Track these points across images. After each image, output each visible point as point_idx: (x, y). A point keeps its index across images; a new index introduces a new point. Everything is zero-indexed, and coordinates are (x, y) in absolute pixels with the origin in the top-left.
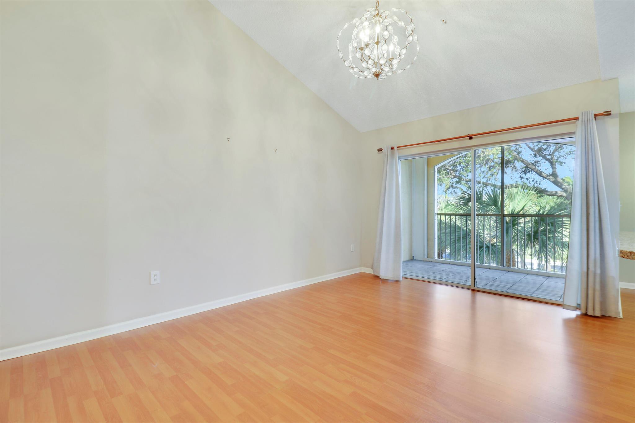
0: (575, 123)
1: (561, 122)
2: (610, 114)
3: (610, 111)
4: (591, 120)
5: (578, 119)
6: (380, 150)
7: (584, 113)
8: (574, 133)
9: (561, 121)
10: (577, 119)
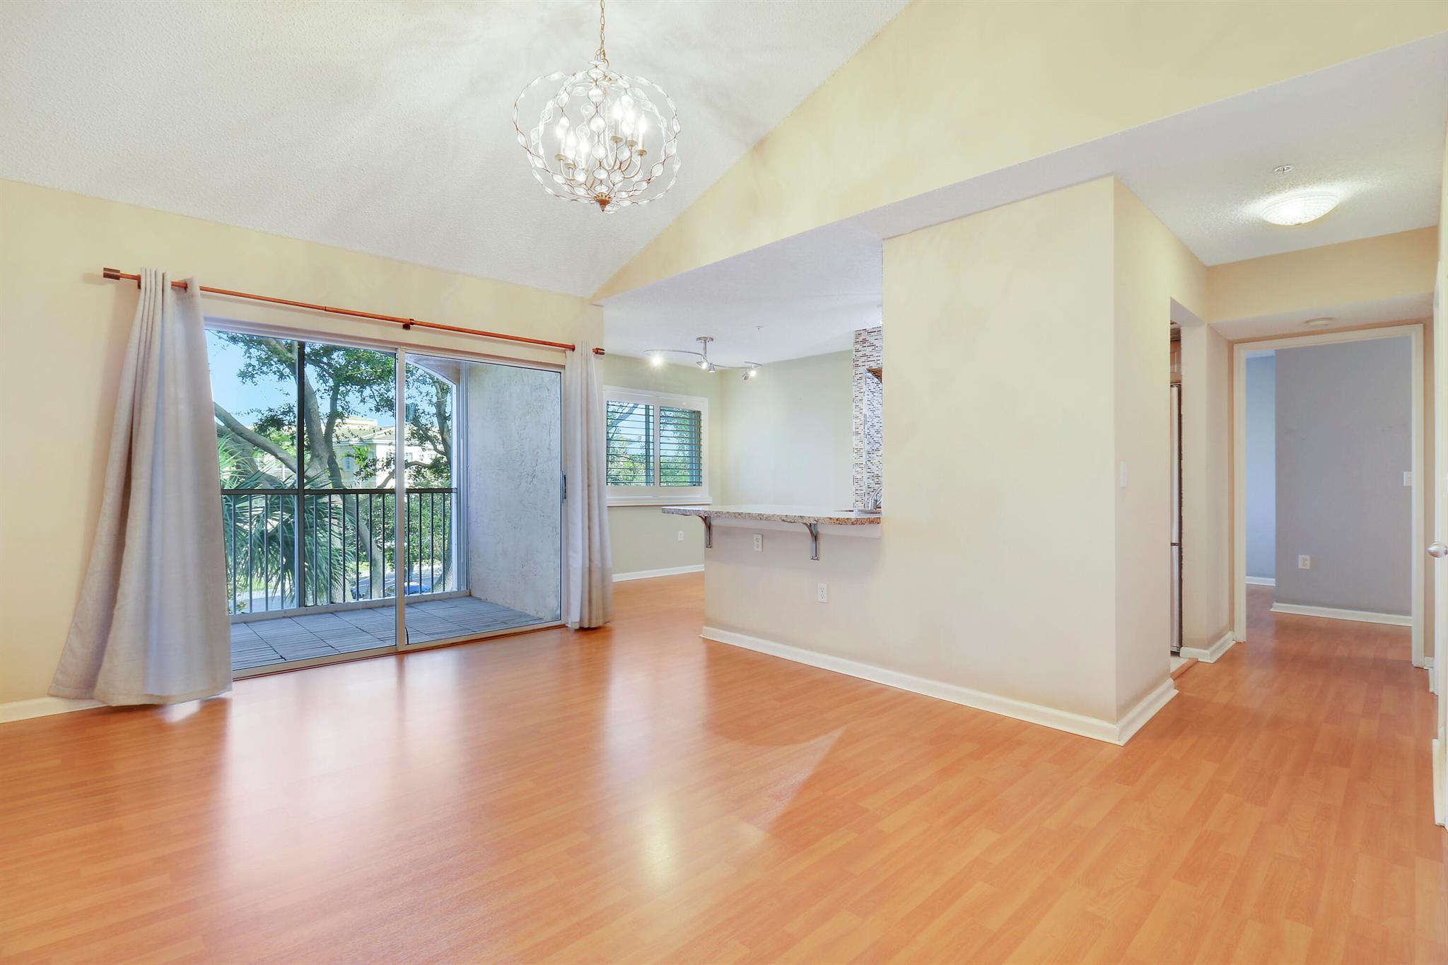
0: (564, 352)
2: (604, 353)
3: (603, 350)
4: (589, 355)
5: (573, 349)
6: (111, 275)
7: (582, 342)
8: (563, 367)
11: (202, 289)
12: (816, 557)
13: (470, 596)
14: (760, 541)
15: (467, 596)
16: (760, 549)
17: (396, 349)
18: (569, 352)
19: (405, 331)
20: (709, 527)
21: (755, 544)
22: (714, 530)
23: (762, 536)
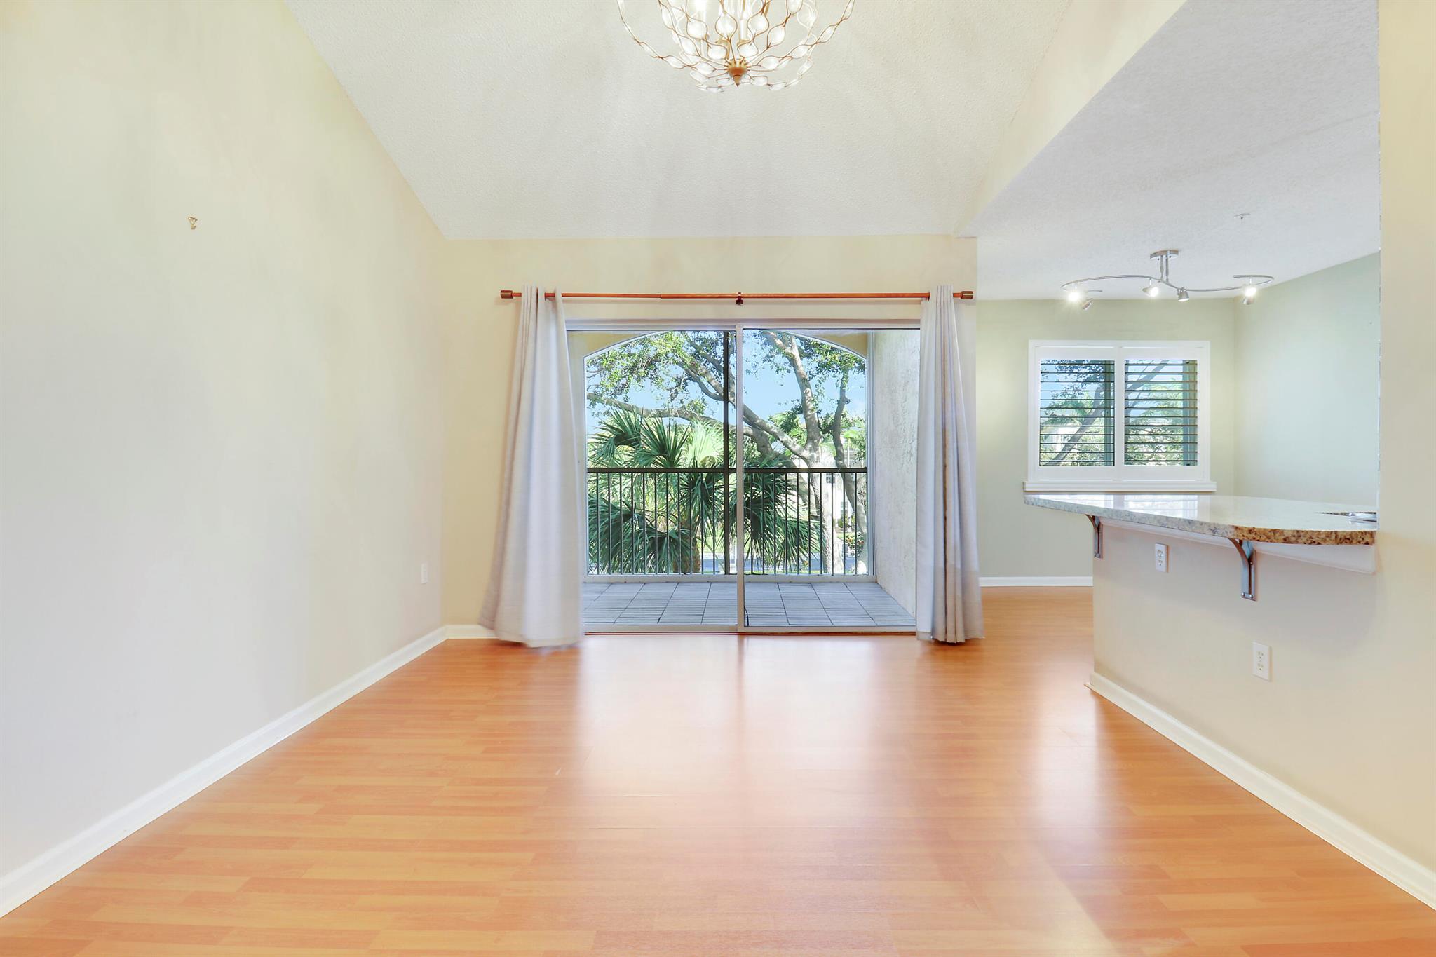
0: (919, 303)
1: (903, 297)
2: (971, 297)
3: (972, 292)
4: (949, 302)
5: (929, 297)
6: (507, 295)
7: (939, 287)
8: (918, 321)
9: (897, 296)
10: (927, 297)
11: (563, 295)
12: (1251, 591)
13: (876, 582)
14: (1164, 555)
15: (873, 582)
16: (1163, 568)
17: (734, 327)
18: (924, 302)
19: (738, 307)
20: (1098, 528)
21: (1157, 558)
22: (1105, 532)
23: (1167, 548)
